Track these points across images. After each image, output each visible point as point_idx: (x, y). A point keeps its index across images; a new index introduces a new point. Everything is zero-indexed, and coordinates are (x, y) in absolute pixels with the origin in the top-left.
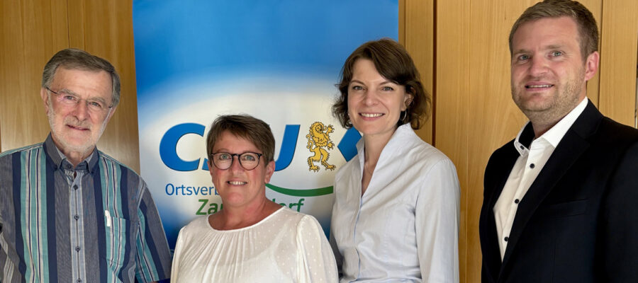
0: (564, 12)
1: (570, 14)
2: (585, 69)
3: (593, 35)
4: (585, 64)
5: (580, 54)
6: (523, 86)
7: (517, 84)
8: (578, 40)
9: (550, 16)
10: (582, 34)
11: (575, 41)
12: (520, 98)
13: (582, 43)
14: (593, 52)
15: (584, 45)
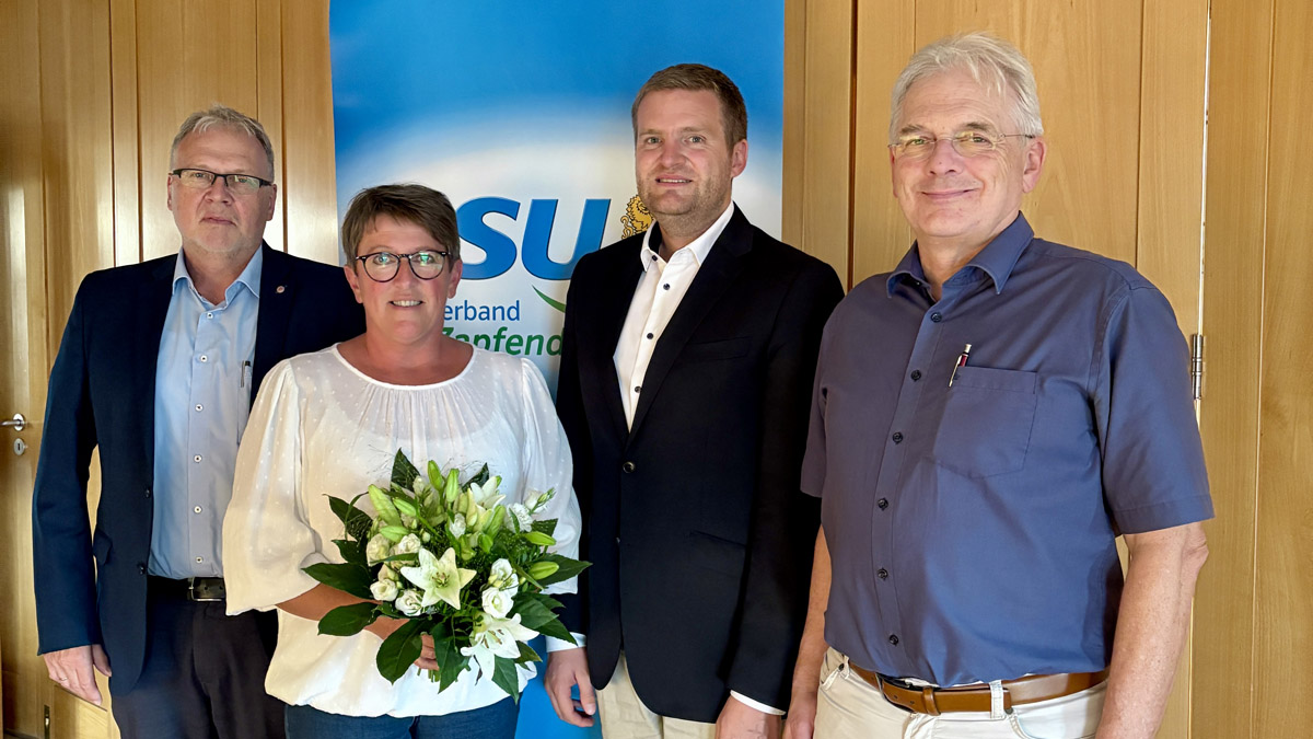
0: (703, 84)
1: (712, 87)
2: (731, 162)
3: (740, 118)
4: (731, 154)
5: (724, 142)
6: (653, 178)
7: (644, 177)
8: (721, 122)
9: (684, 86)
10: (726, 115)
11: (719, 125)
12: (650, 195)
13: (727, 127)
14: (740, 140)
15: (730, 129)
